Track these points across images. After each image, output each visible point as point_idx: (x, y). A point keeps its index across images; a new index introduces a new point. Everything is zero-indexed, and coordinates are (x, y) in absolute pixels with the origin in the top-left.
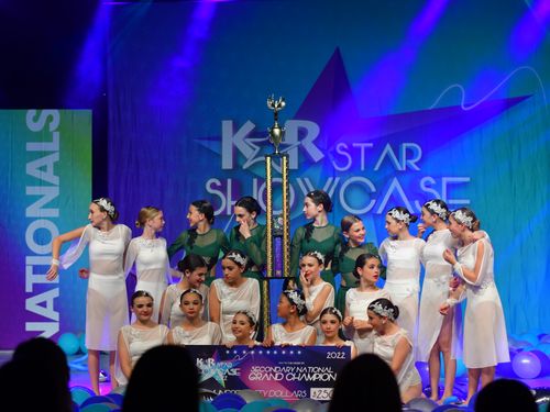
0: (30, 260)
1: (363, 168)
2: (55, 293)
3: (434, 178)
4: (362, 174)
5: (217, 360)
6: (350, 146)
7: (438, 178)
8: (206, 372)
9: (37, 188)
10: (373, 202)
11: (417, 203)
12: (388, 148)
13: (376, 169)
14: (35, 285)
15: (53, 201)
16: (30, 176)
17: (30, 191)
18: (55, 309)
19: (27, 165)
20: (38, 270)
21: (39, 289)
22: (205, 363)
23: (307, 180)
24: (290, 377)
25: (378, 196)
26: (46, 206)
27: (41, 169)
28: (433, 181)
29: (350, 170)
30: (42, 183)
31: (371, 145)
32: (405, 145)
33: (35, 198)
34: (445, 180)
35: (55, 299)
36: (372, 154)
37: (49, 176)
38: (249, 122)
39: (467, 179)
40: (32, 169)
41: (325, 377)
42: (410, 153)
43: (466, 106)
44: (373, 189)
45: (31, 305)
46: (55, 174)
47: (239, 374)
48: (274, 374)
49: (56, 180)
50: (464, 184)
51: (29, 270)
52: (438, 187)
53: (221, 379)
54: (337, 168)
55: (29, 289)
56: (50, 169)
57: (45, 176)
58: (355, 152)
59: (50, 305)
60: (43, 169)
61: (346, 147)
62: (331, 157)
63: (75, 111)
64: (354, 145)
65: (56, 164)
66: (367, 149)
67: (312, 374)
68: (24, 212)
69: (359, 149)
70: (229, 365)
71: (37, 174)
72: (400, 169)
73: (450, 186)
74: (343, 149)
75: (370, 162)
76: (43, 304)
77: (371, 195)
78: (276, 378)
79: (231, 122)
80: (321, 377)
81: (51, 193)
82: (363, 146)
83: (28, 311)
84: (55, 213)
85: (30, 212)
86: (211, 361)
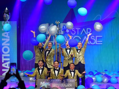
0: (3, 55)
1: (78, 34)
2: (9, 63)
3: (94, 36)
4: (78, 35)
5: (45, 82)
6: (75, 29)
7: (95, 36)
8: (43, 85)
9: (5, 39)
10: (80, 41)
11: (90, 42)
12: (84, 29)
13: (81, 34)
14: (4, 61)
15: (8, 42)
16: (3, 36)
17: (3, 39)
18: (9, 66)
19: (2, 34)
20: (5, 57)
21: (5, 62)
22: (43, 83)
23: (65, 37)
24: (62, 86)
25: (81, 40)
26: (6, 43)
27: (5, 35)
28: (94, 37)
29: (75, 34)
30: (5, 38)
31: (80, 29)
32: (87, 29)
33: (4, 41)
34: (97, 37)
35: (9, 64)
36: (80, 31)
37: (7, 36)
38: (52, 24)
39: (102, 36)
40: (3, 35)
41: (69, 86)
42: (89, 31)
43: (101, 20)
44: (80, 39)
45: (3, 65)
46: (8, 36)
47: (50, 85)
48: (58, 85)
49: (9, 37)
50: (101, 37)
51: (3, 57)
52: (95, 38)
53: (46, 86)
54: (72, 34)
55: (3, 62)
56: (7, 35)
57: (6, 36)
58: (76, 30)
59: (8, 65)
60: (6, 35)
61: (74, 29)
62: (71, 31)
63: (13, 21)
64: (76, 29)
65: (9, 33)
66: (79, 30)
67: (66, 85)
68: (2, 44)
69: (77, 30)
70: (48, 83)
71: (4, 36)
72: (86, 34)
73: (98, 38)
74: (74, 30)
75: (80, 32)
76: (6, 65)
77: (80, 40)
78: (58, 86)
79: (48, 24)
80: (68, 86)
81: (8, 40)
82: (78, 29)
83: (3, 67)
84: (9, 44)
85: (3, 44)
86: (44, 82)
